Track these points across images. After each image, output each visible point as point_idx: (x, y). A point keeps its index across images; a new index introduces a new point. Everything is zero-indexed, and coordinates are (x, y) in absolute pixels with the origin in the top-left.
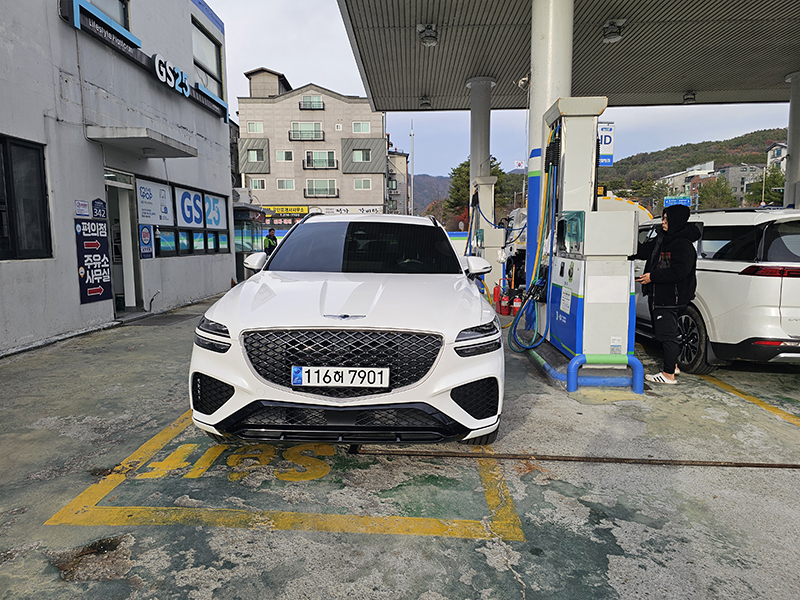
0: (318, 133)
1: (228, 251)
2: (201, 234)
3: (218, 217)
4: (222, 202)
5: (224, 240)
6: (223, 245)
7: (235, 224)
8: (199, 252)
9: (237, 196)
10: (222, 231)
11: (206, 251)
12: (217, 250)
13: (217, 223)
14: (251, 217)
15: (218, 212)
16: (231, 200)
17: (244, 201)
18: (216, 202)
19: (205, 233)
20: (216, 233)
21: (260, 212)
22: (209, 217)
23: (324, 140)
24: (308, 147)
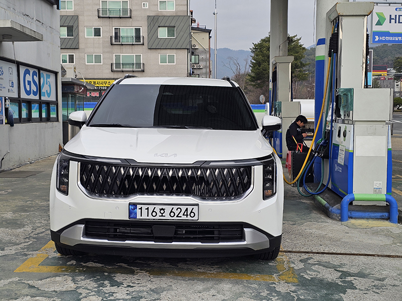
0: (125, 11)
1: (57, 120)
2: (37, 105)
3: (50, 91)
4: (52, 77)
5: (54, 110)
6: (53, 115)
7: (62, 97)
8: (35, 120)
9: (64, 71)
10: (52, 102)
11: (41, 119)
12: (48, 119)
13: (49, 95)
14: (76, 90)
15: (50, 86)
16: (60, 75)
17: (70, 76)
18: (48, 77)
19: (40, 103)
20: (48, 104)
21: (83, 86)
22: (43, 90)
23: (131, 17)
24: (116, 24)
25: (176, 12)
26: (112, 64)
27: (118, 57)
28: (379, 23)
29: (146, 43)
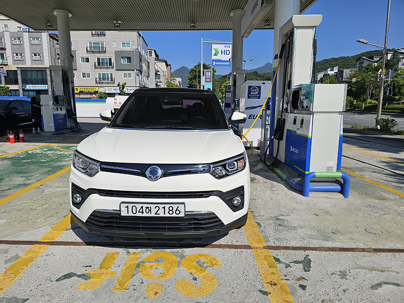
0: (103, 47)
23: (105, 52)
24: (98, 55)
25: (131, 49)
26: (96, 79)
27: (99, 74)
28: (215, 55)
29: (115, 67)
